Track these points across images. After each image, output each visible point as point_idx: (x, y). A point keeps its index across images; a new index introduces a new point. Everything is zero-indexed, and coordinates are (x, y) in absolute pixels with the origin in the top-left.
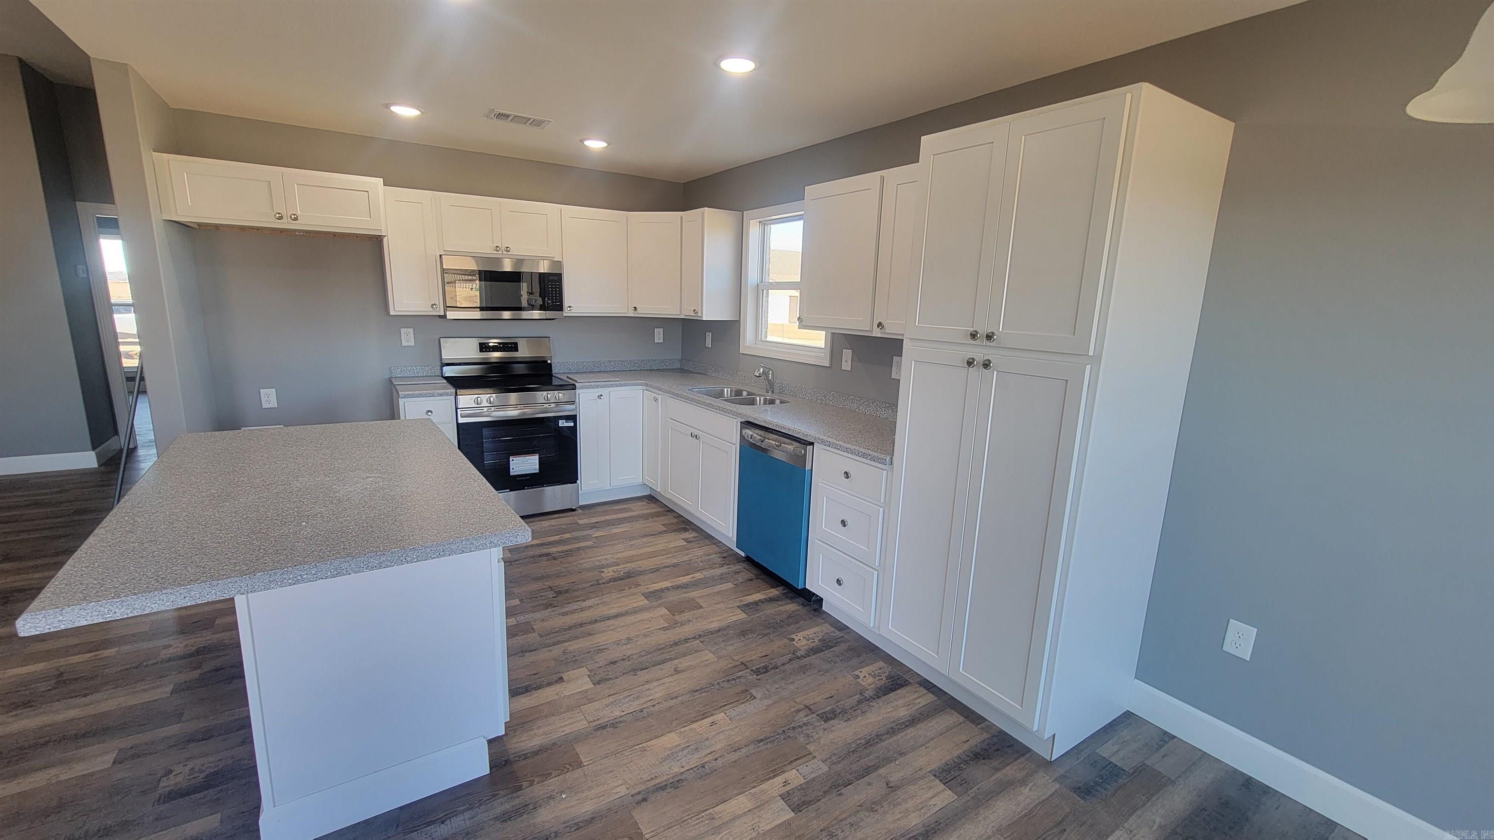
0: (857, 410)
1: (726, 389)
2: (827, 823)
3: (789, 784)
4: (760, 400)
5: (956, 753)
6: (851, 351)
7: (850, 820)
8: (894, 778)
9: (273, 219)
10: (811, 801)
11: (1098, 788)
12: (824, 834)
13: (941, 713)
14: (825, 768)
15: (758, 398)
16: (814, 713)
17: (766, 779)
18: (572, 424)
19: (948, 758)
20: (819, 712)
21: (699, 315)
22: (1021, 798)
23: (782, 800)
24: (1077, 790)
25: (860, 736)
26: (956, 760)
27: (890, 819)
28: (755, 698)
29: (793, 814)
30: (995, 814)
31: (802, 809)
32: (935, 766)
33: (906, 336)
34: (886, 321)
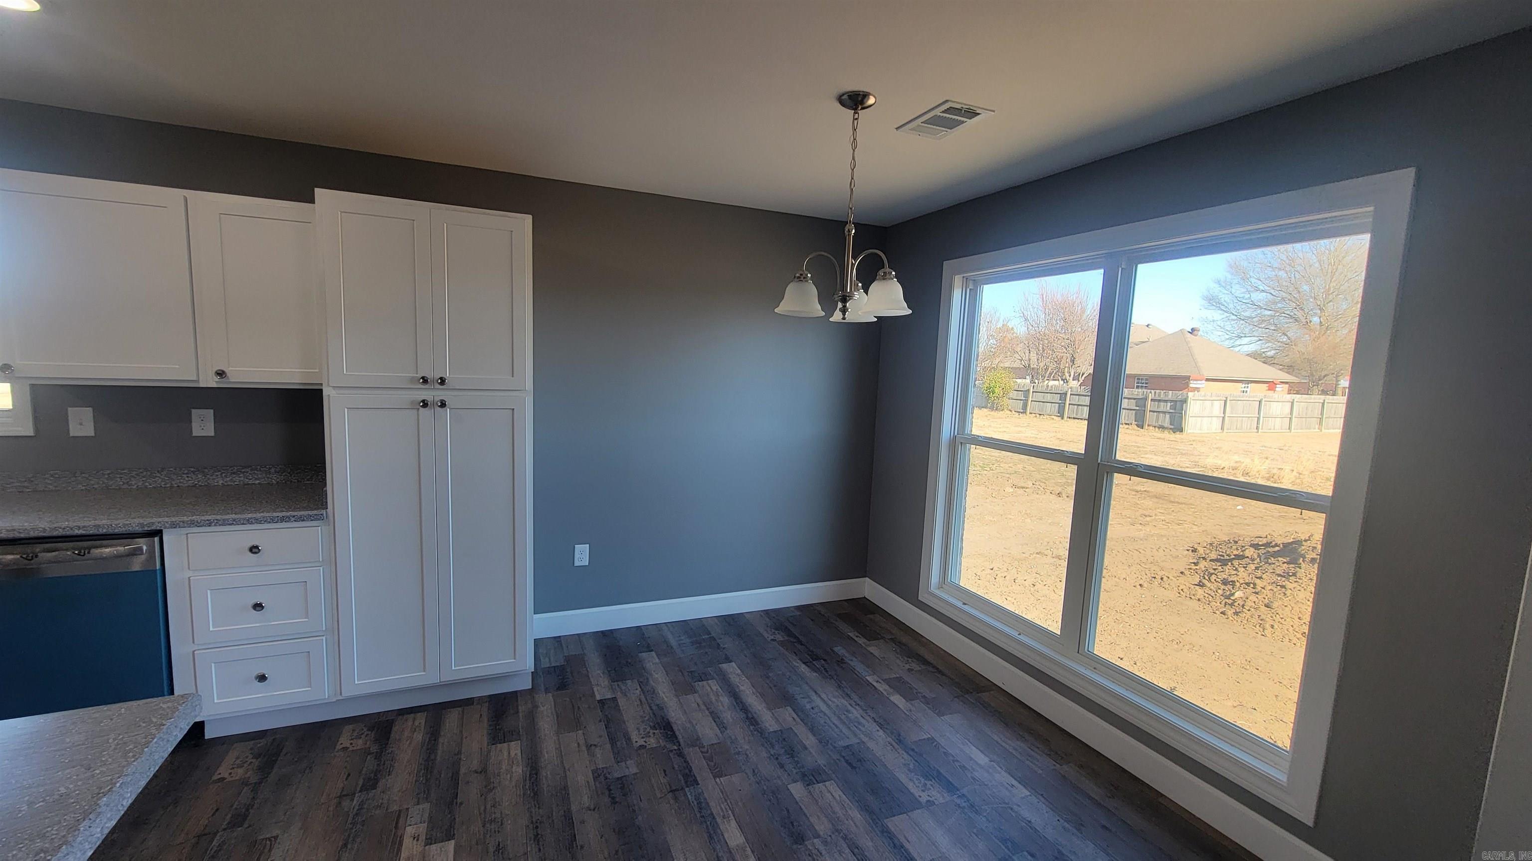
2: (479, 820)
3: (419, 835)
5: (485, 725)
6: (94, 410)
7: (488, 806)
8: (475, 764)
10: (451, 824)
11: (565, 681)
12: (488, 825)
13: (443, 717)
14: (427, 806)
16: (354, 794)
17: (397, 854)
19: (485, 732)
20: (358, 789)
22: (545, 713)
23: (432, 846)
24: (558, 689)
25: (416, 772)
26: (492, 728)
27: (507, 782)
28: (276, 838)
29: (453, 842)
30: (546, 730)
31: (452, 833)
32: (485, 740)
33: (328, 385)
34: (231, 369)
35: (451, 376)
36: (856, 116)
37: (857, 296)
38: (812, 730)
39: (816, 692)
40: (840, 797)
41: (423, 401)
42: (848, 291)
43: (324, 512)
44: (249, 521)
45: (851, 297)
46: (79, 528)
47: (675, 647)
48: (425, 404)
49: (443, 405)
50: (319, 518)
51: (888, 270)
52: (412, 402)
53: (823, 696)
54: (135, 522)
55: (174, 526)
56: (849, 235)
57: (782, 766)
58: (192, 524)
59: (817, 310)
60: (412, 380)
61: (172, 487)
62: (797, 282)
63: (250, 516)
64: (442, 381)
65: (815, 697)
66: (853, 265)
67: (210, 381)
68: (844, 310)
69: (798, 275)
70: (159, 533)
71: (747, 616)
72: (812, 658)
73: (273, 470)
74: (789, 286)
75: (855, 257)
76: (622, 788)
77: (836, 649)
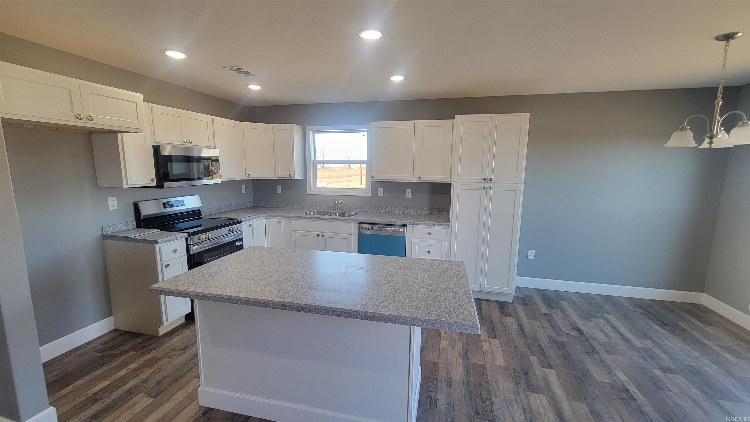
0: (389, 212)
1: (311, 212)
4: (338, 214)
5: (498, 309)
6: (383, 189)
7: (507, 334)
8: (498, 321)
9: (73, 119)
11: (526, 303)
12: (509, 339)
15: (337, 214)
18: (241, 243)
19: (498, 311)
21: (293, 177)
22: (521, 312)
24: (524, 305)
26: (501, 310)
27: (512, 329)
29: (498, 340)
30: (523, 317)
32: (499, 314)
33: (454, 181)
34: (422, 176)
35: (494, 178)
36: (728, 44)
37: (720, 135)
38: (665, 353)
39: (666, 339)
40: (685, 382)
41: (484, 187)
42: (715, 133)
43: (449, 224)
44: (428, 225)
45: (717, 135)
46: (389, 222)
47: (577, 302)
48: (484, 188)
49: (491, 188)
50: (448, 226)
51: (745, 121)
52: (480, 188)
53: (672, 341)
54: (401, 222)
55: (410, 224)
56: (718, 105)
57: (646, 361)
58: (415, 224)
59: (693, 144)
60: (480, 179)
61: (399, 213)
62: (679, 131)
63: (429, 223)
64: (491, 180)
65: (666, 340)
66: (719, 119)
67: (416, 180)
68: (711, 143)
69: (681, 128)
70: (406, 225)
71: (618, 298)
72: (663, 324)
73: (426, 210)
74: (675, 133)
75: (721, 116)
76: (562, 345)
77: (679, 324)
